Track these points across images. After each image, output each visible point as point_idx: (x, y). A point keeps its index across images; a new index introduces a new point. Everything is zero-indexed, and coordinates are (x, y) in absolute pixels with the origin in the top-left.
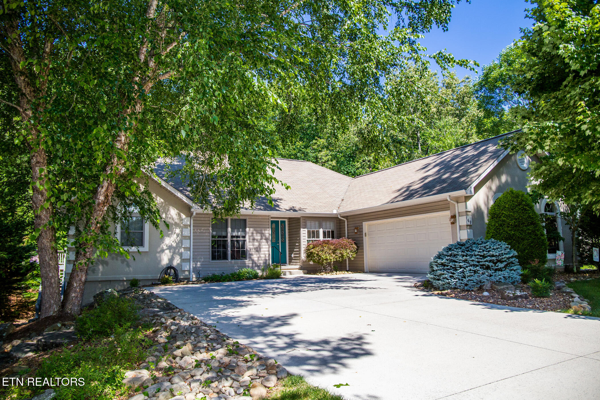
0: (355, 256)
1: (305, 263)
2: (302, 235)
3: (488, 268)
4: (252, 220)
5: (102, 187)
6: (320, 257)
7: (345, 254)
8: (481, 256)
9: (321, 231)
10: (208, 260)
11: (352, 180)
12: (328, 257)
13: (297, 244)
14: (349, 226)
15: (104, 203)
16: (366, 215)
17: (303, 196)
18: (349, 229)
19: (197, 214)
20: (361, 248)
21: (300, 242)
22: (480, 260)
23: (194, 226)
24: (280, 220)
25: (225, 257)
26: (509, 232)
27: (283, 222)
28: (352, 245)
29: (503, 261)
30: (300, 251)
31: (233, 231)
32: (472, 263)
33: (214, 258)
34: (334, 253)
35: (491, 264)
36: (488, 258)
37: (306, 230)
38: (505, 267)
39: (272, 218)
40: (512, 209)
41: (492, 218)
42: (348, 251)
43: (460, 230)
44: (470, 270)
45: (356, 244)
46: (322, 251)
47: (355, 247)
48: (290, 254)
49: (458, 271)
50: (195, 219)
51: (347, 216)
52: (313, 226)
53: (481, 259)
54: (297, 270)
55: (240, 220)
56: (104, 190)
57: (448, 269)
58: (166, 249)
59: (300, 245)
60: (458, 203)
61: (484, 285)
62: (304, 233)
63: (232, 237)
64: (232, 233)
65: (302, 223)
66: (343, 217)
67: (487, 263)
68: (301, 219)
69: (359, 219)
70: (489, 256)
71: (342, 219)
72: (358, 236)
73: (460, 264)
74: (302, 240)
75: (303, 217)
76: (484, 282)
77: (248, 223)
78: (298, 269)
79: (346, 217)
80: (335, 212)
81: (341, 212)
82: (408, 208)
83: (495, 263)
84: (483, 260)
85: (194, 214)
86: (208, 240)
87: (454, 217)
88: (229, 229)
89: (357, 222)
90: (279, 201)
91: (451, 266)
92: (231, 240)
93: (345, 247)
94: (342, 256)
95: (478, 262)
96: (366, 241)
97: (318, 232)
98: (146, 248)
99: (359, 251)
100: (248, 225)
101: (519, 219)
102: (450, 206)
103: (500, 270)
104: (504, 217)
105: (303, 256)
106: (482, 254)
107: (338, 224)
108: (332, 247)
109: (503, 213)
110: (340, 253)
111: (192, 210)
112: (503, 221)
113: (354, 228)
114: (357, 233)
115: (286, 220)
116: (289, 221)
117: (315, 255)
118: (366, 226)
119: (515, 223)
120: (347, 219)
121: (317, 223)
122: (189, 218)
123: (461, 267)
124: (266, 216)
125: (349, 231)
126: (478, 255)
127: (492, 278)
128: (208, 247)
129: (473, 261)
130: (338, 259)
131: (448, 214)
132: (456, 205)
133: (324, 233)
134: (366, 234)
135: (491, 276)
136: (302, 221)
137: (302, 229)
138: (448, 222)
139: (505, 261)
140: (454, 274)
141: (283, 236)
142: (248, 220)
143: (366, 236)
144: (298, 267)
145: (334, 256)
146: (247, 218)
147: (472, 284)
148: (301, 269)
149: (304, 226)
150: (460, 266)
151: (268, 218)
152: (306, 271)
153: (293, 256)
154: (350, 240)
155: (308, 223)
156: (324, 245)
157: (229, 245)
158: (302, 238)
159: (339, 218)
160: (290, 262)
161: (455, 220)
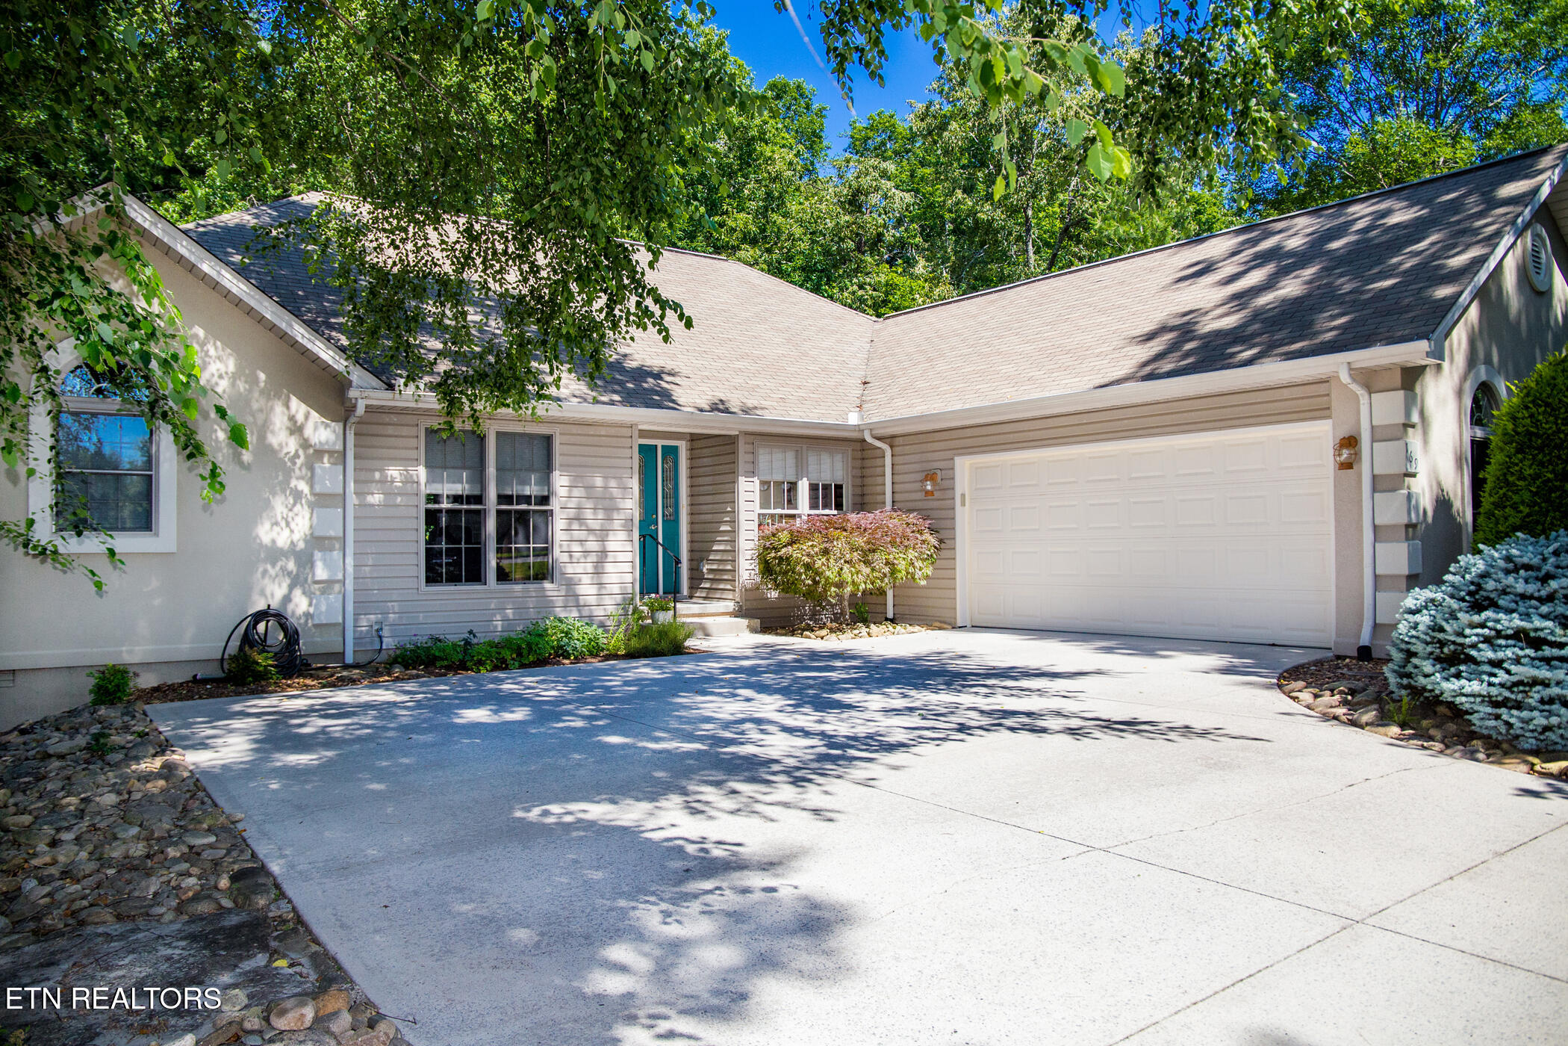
0: (929, 571)
2: (742, 497)
4: (573, 439)
6: (819, 574)
7: (902, 565)
9: (803, 484)
10: (412, 583)
11: (877, 326)
12: (847, 576)
13: (723, 528)
14: (897, 468)
16: (968, 432)
17: (739, 365)
18: (897, 478)
19: (369, 409)
20: (947, 544)
21: (734, 522)
23: (356, 457)
24: (663, 442)
25: (476, 576)
27: (671, 452)
28: (921, 532)
30: (733, 551)
31: (503, 476)
33: (433, 576)
34: (867, 563)
37: (756, 479)
42: (912, 554)
43: (1374, 490)
45: (932, 530)
46: (826, 552)
47: (932, 540)
48: (695, 562)
50: (365, 428)
51: (893, 437)
52: (778, 464)
54: (728, 619)
55: (532, 437)
59: (734, 531)
60: (1370, 391)
62: (748, 491)
63: (503, 499)
64: (500, 486)
65: (743, 457)
66: (879, 439)
68: (741, 441)
69: (942, 446)
71: (878, 444)
72: (936, 504)
74: (743, 516)
75: (747, 433)
77: (557, 448)
79: (890, 439)
80: (853, 419)
81: (875, 420)
85: (360, 410)
86: (412, 511)
87: (1350, 442)
88: (492, 471)
89: (930, 456)
92: (499, 512)
93: (899, 542)
94: (893, 571)
96: (965, 521)
97: (793, 488)
98: (164, 539)
99: (944, 554)
100: (557, 459)
102: (1334, 405)
105: (747, 570)
107: (858, 463)
110: (887, 563)
111: (353, 393)
113: (920, 476)
114: (931, 493)
115: (683, 446)
116: (691, 449)
117: (800, 569)
118: (965, 467)
120: (892, 447)
121: (790, 456)
122: (341, 425)
124: (622, 426)
125: (898, 487)
128: (412, 536)
130: (879, 582)
131: (1322, 433)
132: (1364, 400)
133: (815, 491)
134: (963, 496)
136: (742, 447)
137: (742, 479)
138: (1327, 459)
141: (672, 497)
142: (557, 440)
143: (963, 504)
144: (730, 606)
145: (866, 570)
146: (555, 431)
148: (739, 613)
149: (750, 468)
151: (627, 432)
152: (757, 622)
153: (705, 567)
154: (912, 518)
155: (764, 457)
157: (491, 525)
158: (743, 506)
159: (864, 441)
160: (693, 588)
161: (1357, 455)
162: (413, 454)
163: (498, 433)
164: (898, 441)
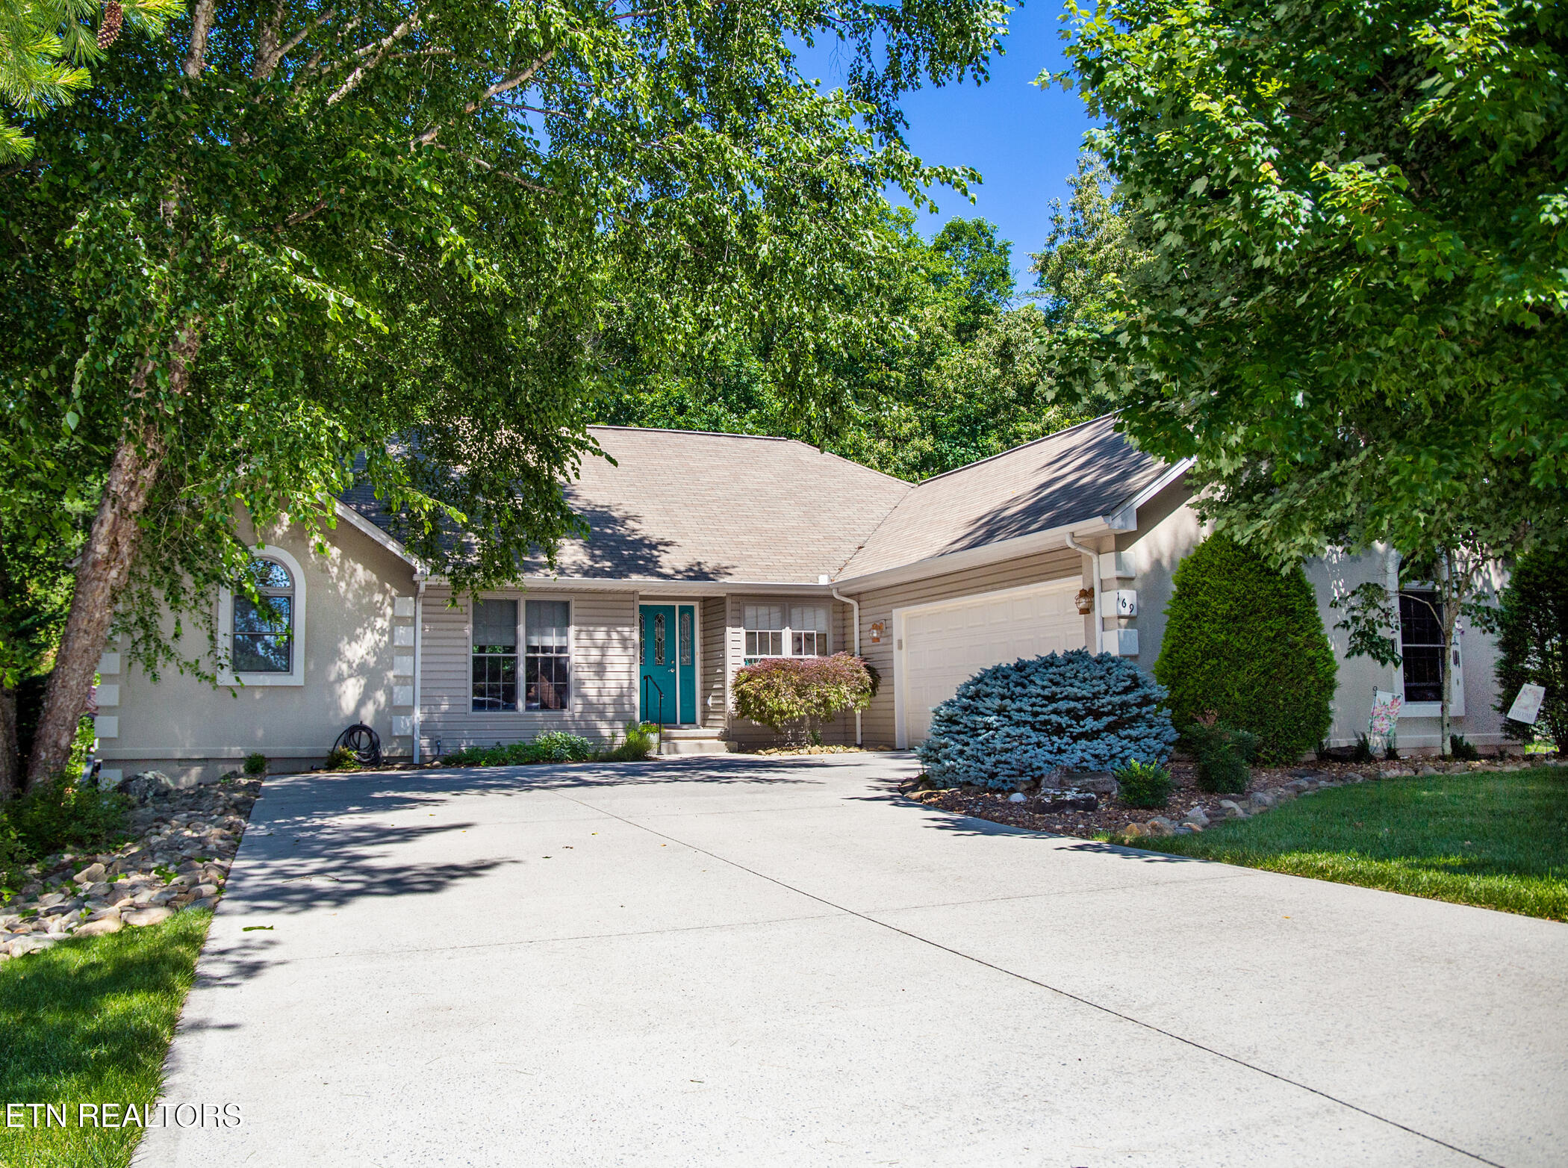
0: (864, 703)
1: (737, 723)
2: (729, 645)
3: (1059, 730)
4: (586, 603)
5: (102, 524)
6: (764, 704)
7: (834, 698)
8: (1045, 698)
9: (787, 634)
10: (462, 709)
11: (911, 492)
12: (785, 706)
13: (719, 670)
14: (862, 620)
15: (108, 562)
16: (900, 589)
17: (743, 538)
18: (862, 628)
19: (428, 587)
20: (883, 681)
21: (723, 666)
22: (1039, 709)
23: (423, 621)
24: (677, 604)
25: (510, 704)
26: (1214, 636)
27: (690, 610)
28: (858, 672)
29: (1104, 714)
30: (723, 689)
31: (529, 633)
32: (1016, 716)
33: (478, 706)
34: (801, 694)
35: (1064, 720)
36: (1063, 705)
37: (742, 631)
38: (1111, 728)
39: (643, 598)
40: (1230, 572)
41: (1180, 597)
42: (844, 689)
43: (1103, 629)
44: (1008, 735)
45: (870, 670)
47: (868, 678)
48: (705, 697)
49: (981, 738)
50: (429, 601)
51: (859, 594)
52: (763, 619)
53: (1042, 706)
54: (715, 741)
55: (554, 603)
56: (105, 530)
57: (959, 733)
58: (351, 676)
59: (724, 673)
60: (1099, 553)
61: (1042, 776)
62: (735, 639)
63: (531, 649)
64: (527, 641)
65: (729, 613)
66: (848, 596)
67: (1054, 718)
68: (728, 602)
69: (886, 599)
70: (1066, 698)
71: (845, 600)
72: (879, 648)
73: (986, 719)
74: (729, 660)
75: (733, 595)
76: (1039, 768)
77: (573, 611)
78: (718, 738)
79: (856, 596)
80: (823, 581)
81: (841, 579)
82: (991, 570)
83: (1078, 718)
84: (1044, 710)
85: (422, 588)
86: (463, 659)
87: (1087, 594)
88: (521, 629)
89: (879, 609)
90: (661, 548)
91: (966, 726)
92: (527, 658)
93: (834, 678)
94: (826, 702)
95: (1035, 714)
96: (902, 661)
97: (777, 638)
98: (297, 678)
99: (881, 689)
100: (573, 618)
101: (1245, 598)
102: (1079, 565)
103: (1092, 735)
104: (1205, 594)
105: (730, 703)
106: (1046, 692)
107: (834, 617)
108: (796, 678)
109: (1204, 583)
110: (818, 695)
111: (416, 577)
112: (1205, 605)
113: (871, 626)
114: (877, 639)
115: (696, 604)
116: (704, 608)
118: (902, 618)
119: (1232, 609)
120: (857, 602)
121: (775, 612)
122: (411, 599)
123: (988, 727)
124: (625, 593)
125: (863, 635)
126: (1038, 695)
127: (1064, 756)
128: (462, 676)
129: (1020, 710)
130: (813, 711)
131: (1076, 584)
132: (1095, 560)
133: (797, 639)
134: (900, 642)
135: (1060, 751)
136: (729, 605)
137: (729, 629)
138: (1074, 607)
139: (1108, 714)
140: (967, 744)
141: (688, 648)
142: (573, 606)
143: (900, 647)
144: (716, 732)
145: (801, 701)
146: (572, 598)
147: (1007, 772)
148: (723, 737)
149: (736, 622)
150: (986, 723)
151: (631, 597)
152: (735, 744)
153: (710, 701)
155: (750, 612)
156: (775, 671)
157: (521, 670)
158: (729, 653)
159: (832, 597)
160: (705, 719)
161: (1092, 603)
162: (463, 617)
163: (528, 602)
164: (863, 597)
